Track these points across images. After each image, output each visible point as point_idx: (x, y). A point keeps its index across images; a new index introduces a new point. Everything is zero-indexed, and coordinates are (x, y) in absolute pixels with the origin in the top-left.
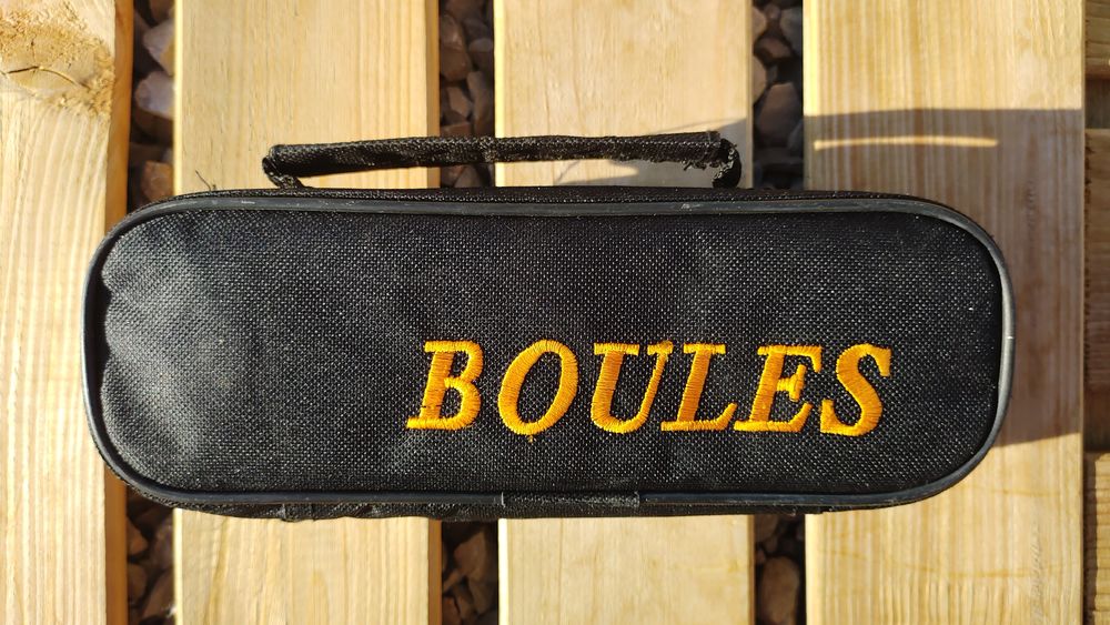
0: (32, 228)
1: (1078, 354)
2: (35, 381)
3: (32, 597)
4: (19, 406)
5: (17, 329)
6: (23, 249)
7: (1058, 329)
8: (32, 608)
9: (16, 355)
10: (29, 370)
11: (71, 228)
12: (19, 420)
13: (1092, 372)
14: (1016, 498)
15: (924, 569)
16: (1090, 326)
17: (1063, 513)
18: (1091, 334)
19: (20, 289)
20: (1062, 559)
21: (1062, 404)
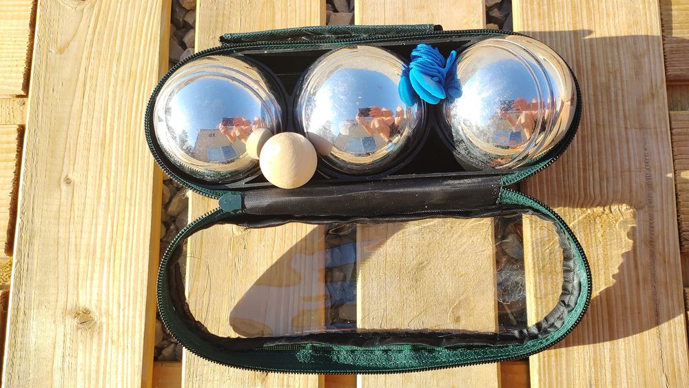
0: (126, 10)
1: (660, 57)
2: (123, 81)
3: (115, 186)
4: (115, 92)
5: (116, 57)
6: (122, 19)
7: (648, 45)
8: (115, 191)
9: (114, 69)
10: (120, 75)
11: (145, 9)
12: (114, 100)
13: (668, 68)
14: (634, 130)
15: (585, 169)
16: (666, 46)
17: (659, 138)
18: (666, 50)
19: (119, 37)
20: (660, 162)
21: (654, 83)
